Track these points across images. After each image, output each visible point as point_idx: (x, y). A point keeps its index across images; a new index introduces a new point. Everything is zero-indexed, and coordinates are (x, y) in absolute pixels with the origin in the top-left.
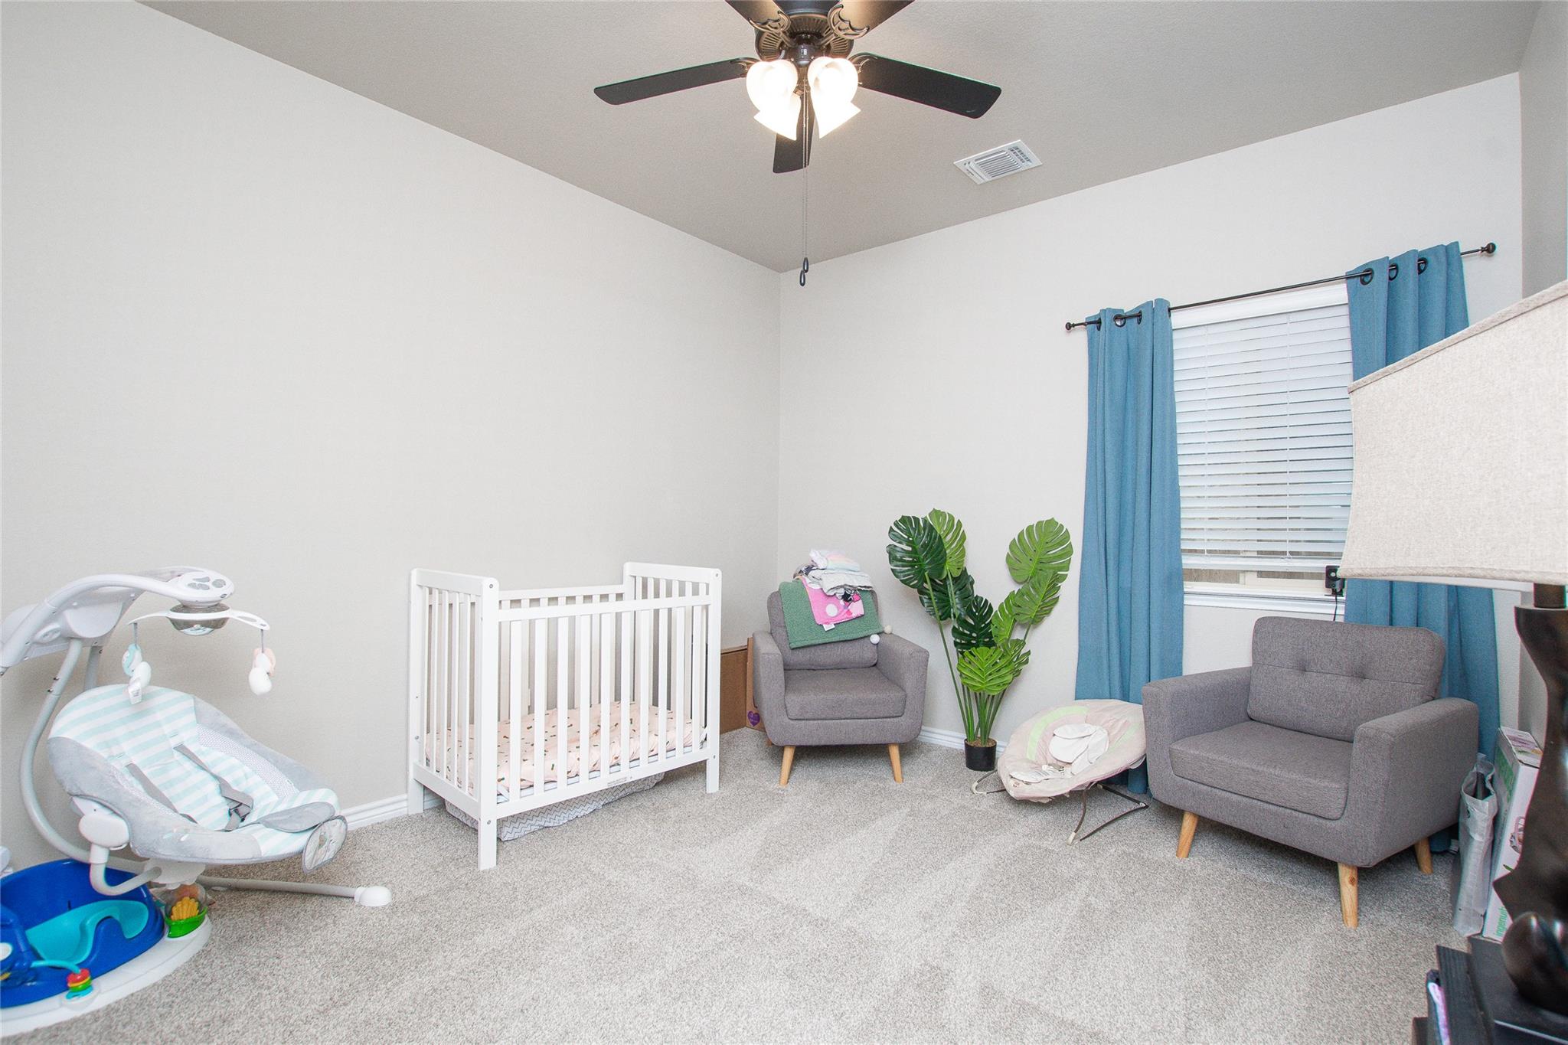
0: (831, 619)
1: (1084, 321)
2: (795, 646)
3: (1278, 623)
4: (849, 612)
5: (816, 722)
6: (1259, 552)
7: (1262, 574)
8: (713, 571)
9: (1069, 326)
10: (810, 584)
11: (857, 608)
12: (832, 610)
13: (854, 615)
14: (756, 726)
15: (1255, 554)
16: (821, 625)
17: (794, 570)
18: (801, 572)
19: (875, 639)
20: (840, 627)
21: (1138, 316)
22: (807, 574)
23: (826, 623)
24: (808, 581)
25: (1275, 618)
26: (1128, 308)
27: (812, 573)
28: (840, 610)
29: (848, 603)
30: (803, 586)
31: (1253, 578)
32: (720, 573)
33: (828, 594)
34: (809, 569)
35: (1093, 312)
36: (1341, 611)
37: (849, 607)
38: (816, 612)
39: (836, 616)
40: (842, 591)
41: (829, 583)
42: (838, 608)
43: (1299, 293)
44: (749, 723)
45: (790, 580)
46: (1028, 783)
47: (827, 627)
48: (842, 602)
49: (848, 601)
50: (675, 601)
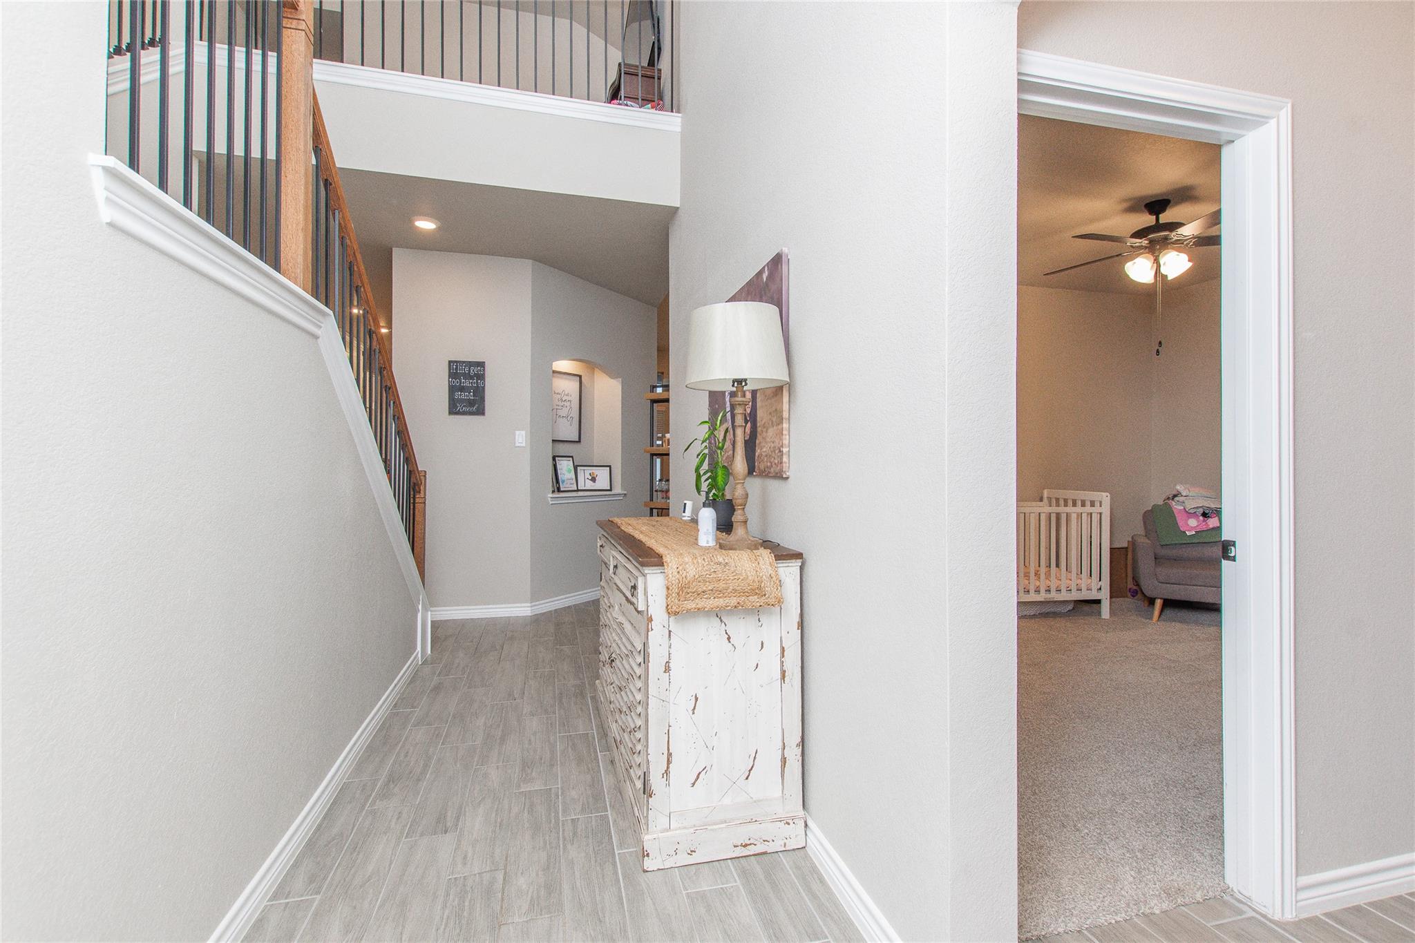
0: (1192, 528)
2: (1164, 543)
4: (1204, 525)
8: (1104, 494)
10: (1176, 506)
11: (1213, 522)
12: (1193, 522)
13: (1211, 526)
14: (1136, 598)
16: (1185, 532)
17: (1164, 497)
18: (1169, 498)
20: (1199, 534)
22: (1173, 499)
23: (1188, 530)
24: (1174, 503)
27: (1176, 499)
28: (1200, 523)
29: (1205, 519)
30: (1170, 507)
32: (1109, 496)
33: (1190, 512)
34: (1175, 496)
37: (1207, 521)
38: (1180, 523)
39: (1197, 527)
40: (1201, 511)
41: (1190, 505)
44: (1129, 595)
45: (1160, 502)
47: (1189, 533)
48: (1201, 518)
49: (1205, 517)
50: (1070, 509)
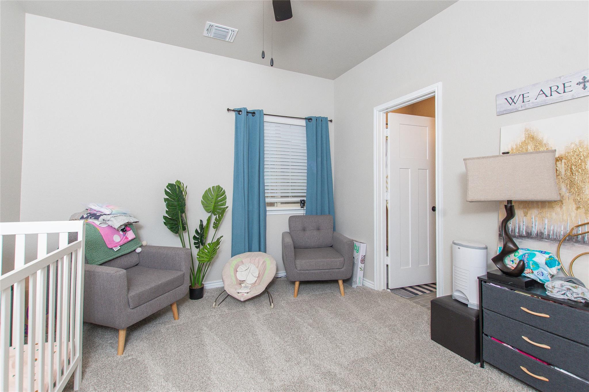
0: (117, 244)
1: (233, 109)
3: (296, 218)
4: (127, 238)
5: (145, 304)
6: (281, 196)
7: (282, 203)
9: (228, 110)
11: (131, 235)
12: (117, 238)
13: (130, 239)
15: (280, 197)
16: (112, 248)
19: (139, 250)
20: (122, 247)
21: (253, 113)
22: (95, 219)
23: (114, 247)
24: (97, 222)
25: (295, 216)
26: (249, 109)
27: (101, 218)
28: (122, 237)
29: (125, 233)
31: (279, 204)
35: (238, 107)
36: (305, 212)
37: (126, 235)
38: (107, 241)
39: (120, 242)
42: (120, 236)
43: (291, 119)
46: (248, 293)
47: (116, 249)
48: (121, 233)
49: (124, 232)
